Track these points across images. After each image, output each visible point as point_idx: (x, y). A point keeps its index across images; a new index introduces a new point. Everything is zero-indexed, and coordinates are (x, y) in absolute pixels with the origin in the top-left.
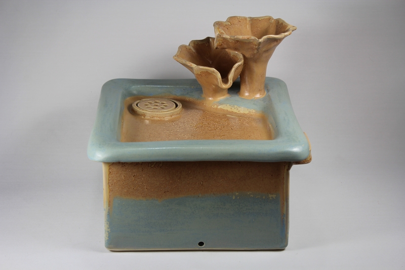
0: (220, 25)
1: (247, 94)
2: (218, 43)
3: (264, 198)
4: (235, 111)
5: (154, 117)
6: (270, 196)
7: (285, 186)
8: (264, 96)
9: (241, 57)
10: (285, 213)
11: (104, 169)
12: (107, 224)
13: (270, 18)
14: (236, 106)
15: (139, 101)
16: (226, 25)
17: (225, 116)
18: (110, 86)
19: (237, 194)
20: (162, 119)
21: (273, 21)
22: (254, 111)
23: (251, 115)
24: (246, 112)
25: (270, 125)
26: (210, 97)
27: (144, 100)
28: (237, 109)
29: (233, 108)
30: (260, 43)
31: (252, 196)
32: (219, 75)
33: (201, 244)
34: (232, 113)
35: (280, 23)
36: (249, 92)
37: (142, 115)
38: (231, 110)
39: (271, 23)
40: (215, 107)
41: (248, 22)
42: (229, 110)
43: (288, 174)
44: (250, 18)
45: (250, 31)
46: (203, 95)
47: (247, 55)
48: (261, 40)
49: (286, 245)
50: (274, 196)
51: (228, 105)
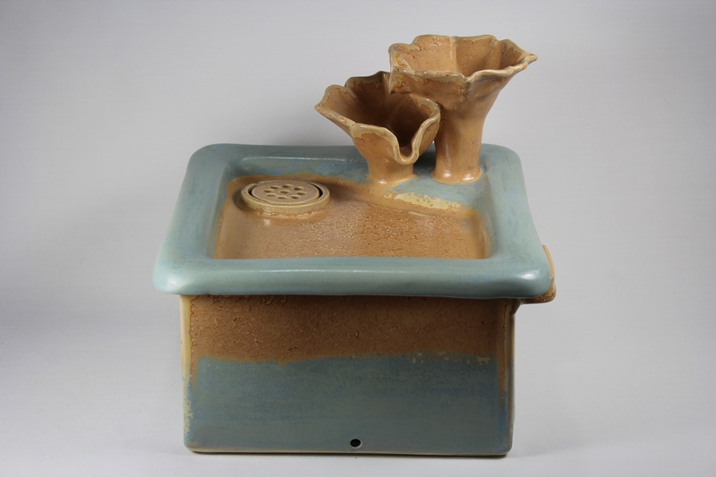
0: (400, 50)
1: (447, 175)
2: (395, 82)
3: (468, 362)
4: (425, 204)
5: (279, 213)
6: (480, 359)
7: (506, 342)
8: (477, 178)
9: (436, 108)
10: (506, 390)
11: (182, 307)
12: (188, 404)
13: (490, 40)
14: (426, 196)
15: (254, 184)
16: (412, 51)
17: (405, 215)
18: (204, 157)
19: (420, 354)
20: (293, 217)
21: (496, 43)
22: (458, 206)
23: (453, 213)
24: (445, 207)
25: (484, 232)
26: (381, 179)
27: (263, 182)
28: (429, 202)
29: (421, 200)
30: (469, 84)
31: (447, 359)
32: (394, 141)
33: (355, 443)
34: (418, 209)
35: (509, 47)
36: (452, 171)
37: (257, 210)
38: (417, 203)
39: (493, 48)
40: (390, 196)
41: (451, 45)
42: (414, 202)
43: (511, 322)
44: (456, 38)
45: (455, 62)
46: (370, 176)
47: (447, 105)
48: (470, 79)
49: (509, 448)
50: (487, 360)
51: (412, 194)
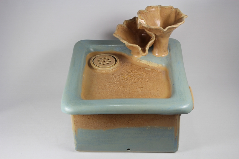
0: (141, 13)
1: (157, 54)
2: (140, 26)
3: (165, 129)
4: (150, 65)
5: (102, 71)
6: (169, 128)
7: (177, 124)
8: (167, 55)
9: (153, 35)
10: (177, 136)
13: (172, 8)
14: (150, 62)
15: (95, 57)
16: (145, 13)
17: (143, 69)
19: (149, 127)
20: (107, 72)
21: (173, 9)
22: (161, 65)
23: (159, 68)
24: (156, 66)
26: (135, 55)
28: (151, 64)
29: (149, 63)
31: (158, 128)
32: (140, 49)
33: (129, 149)
34: (148, 67)
35: (178, 12)
36: (158, 53)
37: (95, 69)
38: (147, 64)
39: (172, 11)
40: (139, 61)
41: (158, 9)
42: (146, 64)
44: (160, 6)
45: (160, 15)
46: (132, 53)
47: (157, 34)
48: (165, 30)
49: (177, 150)
50: (171, 128)
51: (146, 61)
